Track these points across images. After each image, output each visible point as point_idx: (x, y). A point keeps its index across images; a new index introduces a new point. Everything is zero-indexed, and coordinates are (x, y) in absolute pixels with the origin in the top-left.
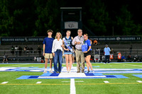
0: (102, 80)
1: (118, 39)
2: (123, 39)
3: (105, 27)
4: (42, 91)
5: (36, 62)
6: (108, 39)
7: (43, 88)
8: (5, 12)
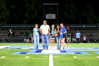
0: (72, 55)
1: (84, 26)
2: (87, 26)
3: (74, 18)
4: (30, 63)
5: (25, 42)
6: (77, 26)
7: (30, 61)
8: (4, 7)
